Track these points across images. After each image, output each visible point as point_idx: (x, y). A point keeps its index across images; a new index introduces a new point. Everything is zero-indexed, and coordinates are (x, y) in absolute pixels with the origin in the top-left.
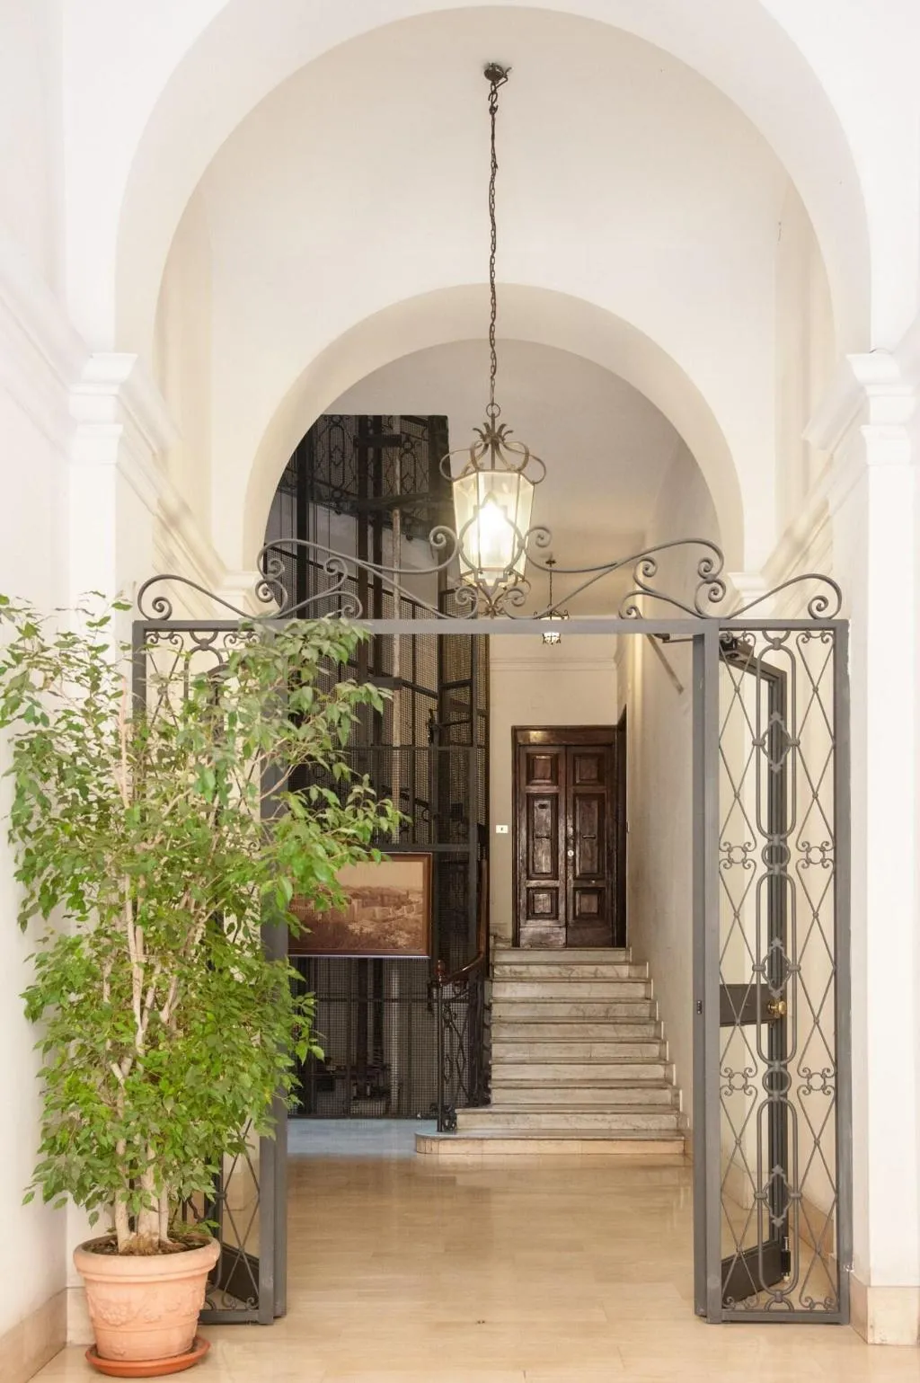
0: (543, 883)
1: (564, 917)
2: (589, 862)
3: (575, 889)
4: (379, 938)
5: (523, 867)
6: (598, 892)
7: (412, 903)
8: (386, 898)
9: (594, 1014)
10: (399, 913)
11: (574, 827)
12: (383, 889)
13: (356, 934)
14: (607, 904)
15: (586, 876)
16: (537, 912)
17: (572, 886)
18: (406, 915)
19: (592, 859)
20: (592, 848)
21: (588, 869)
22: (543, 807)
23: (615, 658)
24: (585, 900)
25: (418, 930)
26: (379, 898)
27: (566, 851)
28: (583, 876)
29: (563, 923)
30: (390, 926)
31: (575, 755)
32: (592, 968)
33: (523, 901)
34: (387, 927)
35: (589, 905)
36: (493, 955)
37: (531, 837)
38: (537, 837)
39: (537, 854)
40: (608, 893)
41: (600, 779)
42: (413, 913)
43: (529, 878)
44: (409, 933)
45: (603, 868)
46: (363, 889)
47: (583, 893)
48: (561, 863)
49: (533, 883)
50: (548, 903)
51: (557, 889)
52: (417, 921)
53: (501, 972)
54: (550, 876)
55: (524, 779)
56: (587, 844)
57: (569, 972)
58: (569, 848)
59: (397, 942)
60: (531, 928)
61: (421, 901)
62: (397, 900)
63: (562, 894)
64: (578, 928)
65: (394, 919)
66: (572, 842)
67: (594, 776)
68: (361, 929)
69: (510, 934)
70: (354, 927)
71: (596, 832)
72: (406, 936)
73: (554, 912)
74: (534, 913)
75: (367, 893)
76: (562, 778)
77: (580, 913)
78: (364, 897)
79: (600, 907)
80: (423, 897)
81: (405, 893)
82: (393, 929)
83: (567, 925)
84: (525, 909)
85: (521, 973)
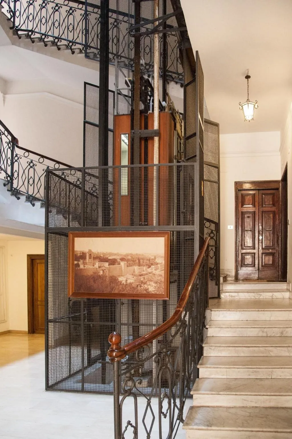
0: (248, 251)
1: (258, 265)
2: (269, 242)
3: (262, 254)
4: (137, 286)
5: (240, 244)
6: (273, 254)
7: (157, 264)
8: (141, 261)
9: (273, 335)
10: (149, 270)
11: (262, 226)
12: (140, 255)
13: (123, 284)
14: (277, 261)
15: (267, 248)
16: (246, 263)
17: (261, 252)
18: (154, 272)
19: (270, 240)
20: (270, 235)
21: (268, 244)
22: (248, 217)
23: (280, 150)
24: (267, 258)
25: (161, 281)
26: (137, 261)
27: (259, 236)
28: (266, 248)
29: (257, 269)
30: (144, 278)
31: (263, 194)
32: (270, 294)
33: (240, 258)
34: (142, 279)
35: (269, 260)
36: (222, 286)
37: (243, 231)
38: (246, 231)
39: (246, 238)
40: (277, 255)
41: (274, 204)
42: (158, 270)
43: (242, 249)
44: (156, 283)
45: (275, 244)
46: (127, 255)
47: (266, 255)
48: (256, 242)
49: (244, 251)
50: (251, 260)
51: (254, 253)
52: (161, 275)
53: (224, 296)
54: (251, 248)
55: (240, 205)
56: (268, 233)
57: (259, 296)
58: (260, 235)
59: (148, 289)
60: (244, 271)
61: (163, 262)
62: (148, 262)
63: (256, 256)
64: (264, 271)
65: (147, 274)
66: (261, 232)
67: (271, 203)
68: (126, 281)
69: (233, 274)
70: (122, 279)
71: (272, 228)
72: (154, 285)
73: (253, 264)
74: (244, 264)
75: (129, 257)
76: (257, 204)
77: (265, 264)
78: (128, 260)
79: (273, 261)
80: (165, 260)
81: (153, 258)
82: (146, 280)
83: (259, 269)
84: (240, 263)
85: (234, 296)
